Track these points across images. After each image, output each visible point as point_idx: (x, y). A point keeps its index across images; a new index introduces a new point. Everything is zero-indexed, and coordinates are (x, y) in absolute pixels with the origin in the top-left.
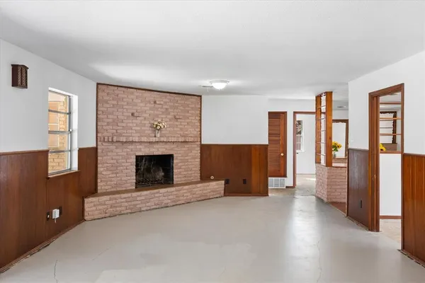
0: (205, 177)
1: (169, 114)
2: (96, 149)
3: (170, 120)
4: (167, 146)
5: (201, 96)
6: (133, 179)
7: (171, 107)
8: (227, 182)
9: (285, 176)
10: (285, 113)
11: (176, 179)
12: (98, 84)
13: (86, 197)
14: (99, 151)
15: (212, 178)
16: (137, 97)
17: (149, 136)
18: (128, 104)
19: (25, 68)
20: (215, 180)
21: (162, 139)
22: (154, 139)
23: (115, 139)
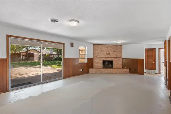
0: (123, 67)
1: (112, 50)
2: (93, 58)
3: (112, 52)
4: (111, 58)
5: (122, 45)
6: (102, 66)
7: (112, 49)
8: (130, 69)
9: (155, 70)
10: (155, 49)
11: (114, 67)
12: (93, 45)
13: (90, 68)
14: (94, 59)
15: (125, 68)
16: (103, 47)
17: (106, 56)
18: (100, 48)
19: (73, 43)
20: (126, 68)
21: (109, 57)
22: (107, 57)
23: (97, 56)
